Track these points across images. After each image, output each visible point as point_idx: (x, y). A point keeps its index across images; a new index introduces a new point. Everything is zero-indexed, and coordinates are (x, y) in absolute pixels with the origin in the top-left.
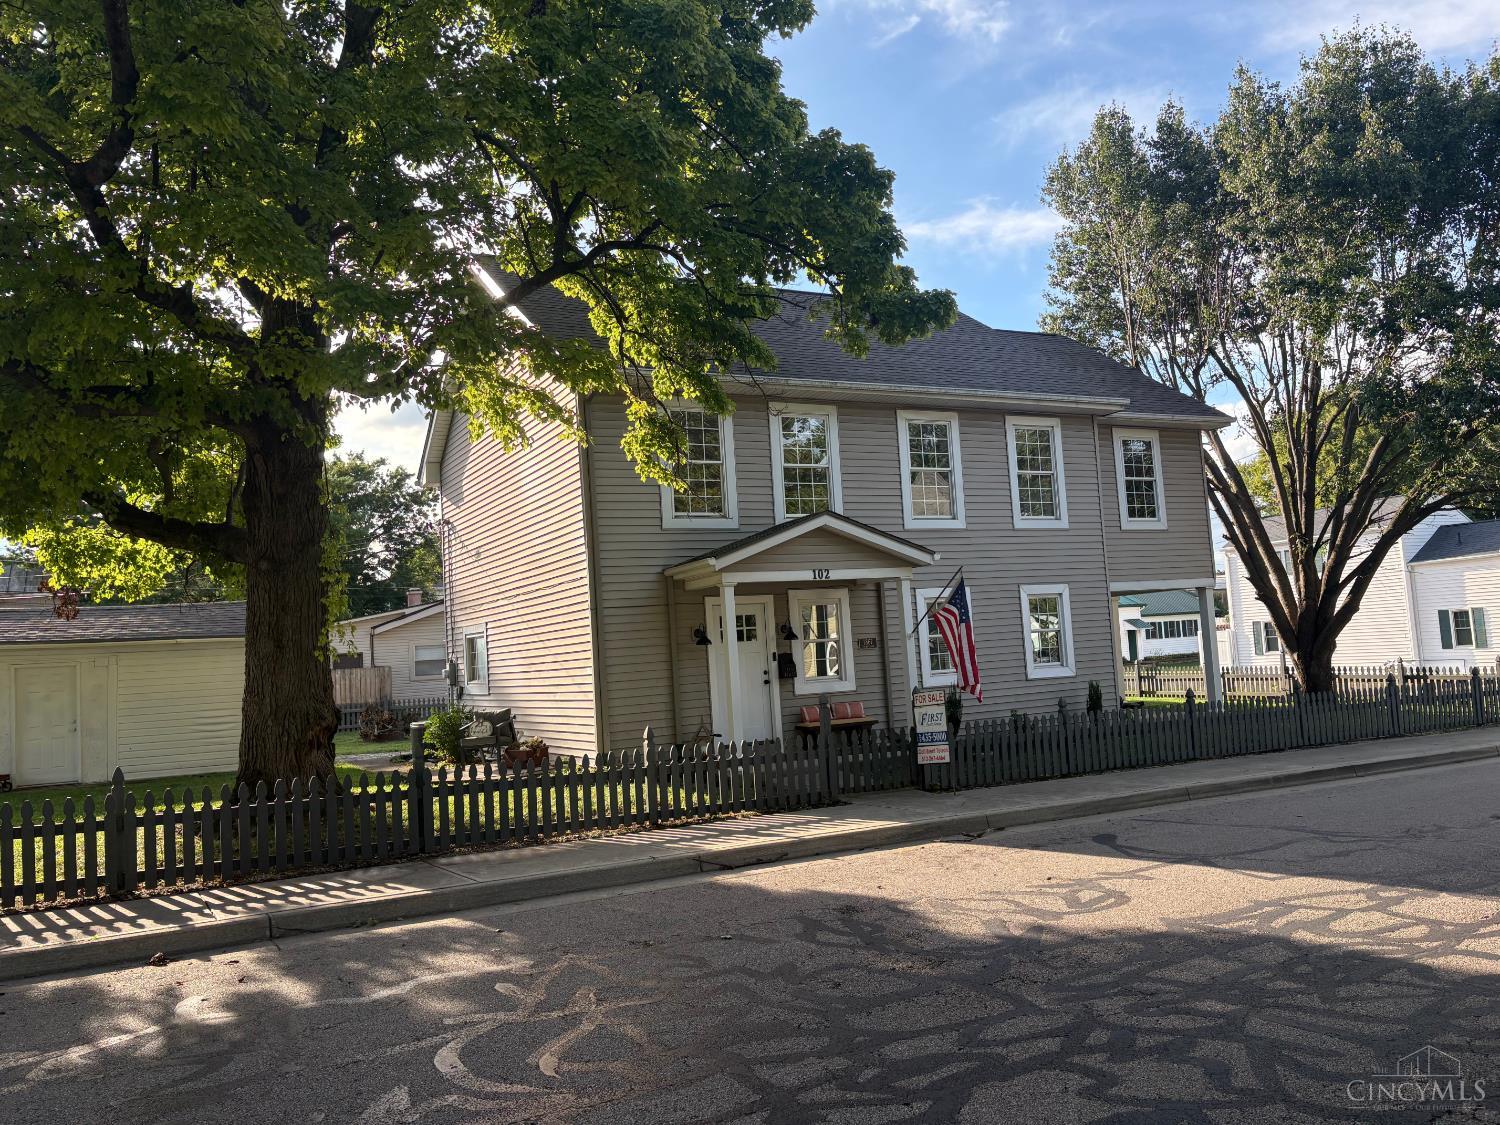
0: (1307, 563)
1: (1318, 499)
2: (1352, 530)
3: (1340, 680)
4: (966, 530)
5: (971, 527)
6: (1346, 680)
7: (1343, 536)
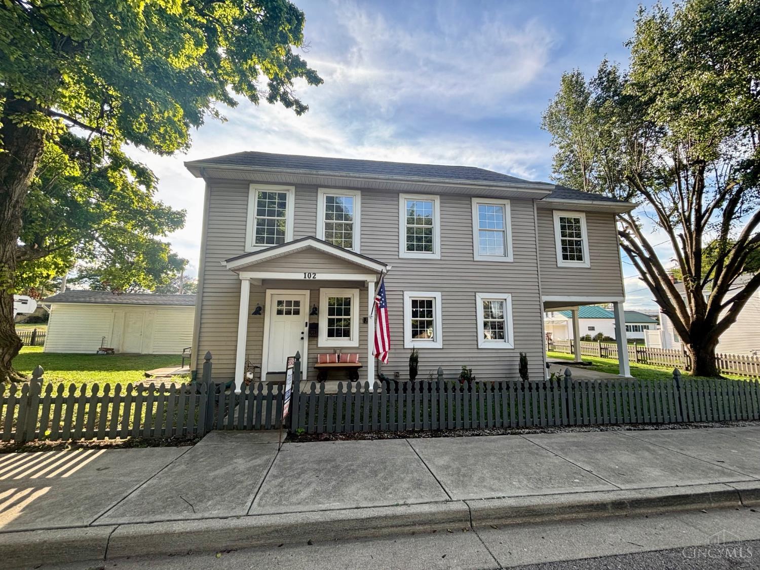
0: (697, 293)
1: (703, 257)
2: (730, 275)
3: (722, 361)
4: (441, 260)
5: (443, 258)
6: (726, 362)
7: (723, 278)
